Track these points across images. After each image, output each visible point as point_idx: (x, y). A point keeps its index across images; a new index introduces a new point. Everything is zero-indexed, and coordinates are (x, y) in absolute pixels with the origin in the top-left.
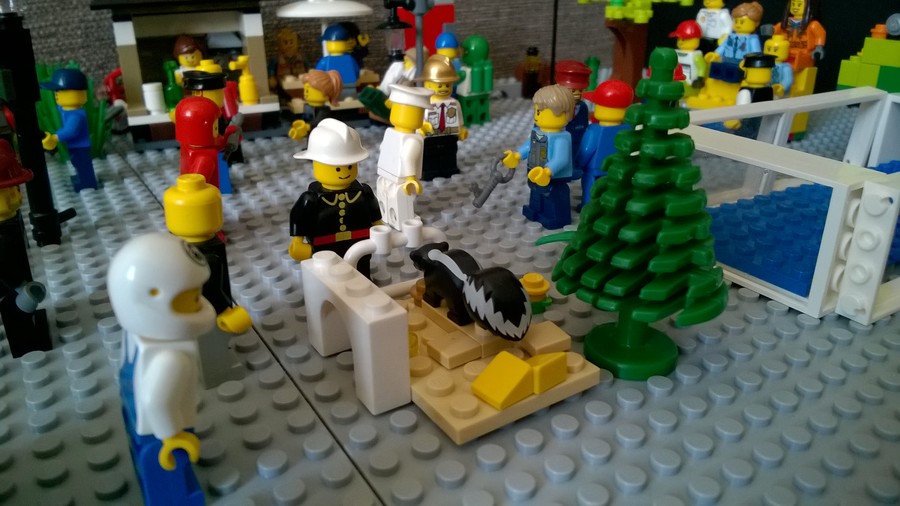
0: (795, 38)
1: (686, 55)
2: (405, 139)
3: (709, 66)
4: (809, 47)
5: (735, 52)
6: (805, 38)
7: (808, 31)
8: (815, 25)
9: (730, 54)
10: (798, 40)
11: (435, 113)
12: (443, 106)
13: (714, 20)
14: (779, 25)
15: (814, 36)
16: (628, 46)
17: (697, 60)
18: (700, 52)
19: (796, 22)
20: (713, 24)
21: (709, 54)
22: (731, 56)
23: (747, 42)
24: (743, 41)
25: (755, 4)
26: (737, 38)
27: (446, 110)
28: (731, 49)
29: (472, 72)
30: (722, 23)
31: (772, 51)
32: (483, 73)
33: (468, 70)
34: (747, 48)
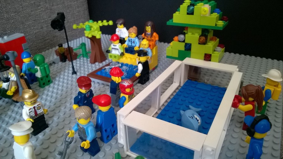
0: (149, 38)
1: (116, 46)
2: (24, 148)
3: (124, 49)
4: (154, 41)
5: (132, 44)
6: (152, 38)
7: (153, 36)
8: (155, 34)
9: (130, 44)
10: (150, 39)
11: (32, 111)
12: (34, 107)
13: (122, 32)
14: (144, 34)
15: (155, 37)
16: (95, 42)
17: (120, 47)
18: (120, 44)
19: (149, 33)
20: (122, 33)
21: (123, 45)
22: (131, 45)
23: (135, 41)
24: (133, 40)
25: (134, 27)
26: (131, 39)
27: (36, 108)
28: (130, 43)
29: (40, 68)
30: (125, 33)
31: (144, 46)
32: (45, 68)
33: (38, 68)
34: (135, 42)
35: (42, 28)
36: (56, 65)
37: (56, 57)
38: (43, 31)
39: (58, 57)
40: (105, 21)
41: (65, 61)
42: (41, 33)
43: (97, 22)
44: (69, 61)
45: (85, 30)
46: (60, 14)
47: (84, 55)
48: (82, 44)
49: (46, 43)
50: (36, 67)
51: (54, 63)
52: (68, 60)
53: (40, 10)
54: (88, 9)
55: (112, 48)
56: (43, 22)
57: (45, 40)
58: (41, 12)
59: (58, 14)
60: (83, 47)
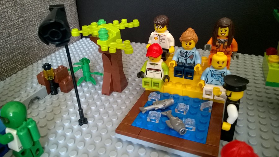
6: (229, 49)
13: (164, 39)
17: (163, 66)
19: (222, 40)
21: (170, 62)
24: (191, 53)
26: (186, 53)
28: (183, 58)
30: (169, 40)
31: (220, 64)
32: (29, 130)
33: (14, 132)
34: (194, 57)
35: (9, 36)
36: (41, 102)
37: (40, 88)
38: (11, 41)
39: (44, 87)
40: (124, 21)
41: (56, 93)
42: (8, 45)
43: (112, 23)
44: (63, 93)
45: (99, 38)
46: (56, 9)
47: (87, 79)
48: (82, 60)
49: (16, 60)
50: (8, 130)
51: (37, 98)
52: (62, 91)
53: (5, 6)
54: (75, 5)
55: (148, 69)
56: (11, 26)
57: (15, 56)
58: (6, 10)
59: (51, 8)
60: (85, 66)
